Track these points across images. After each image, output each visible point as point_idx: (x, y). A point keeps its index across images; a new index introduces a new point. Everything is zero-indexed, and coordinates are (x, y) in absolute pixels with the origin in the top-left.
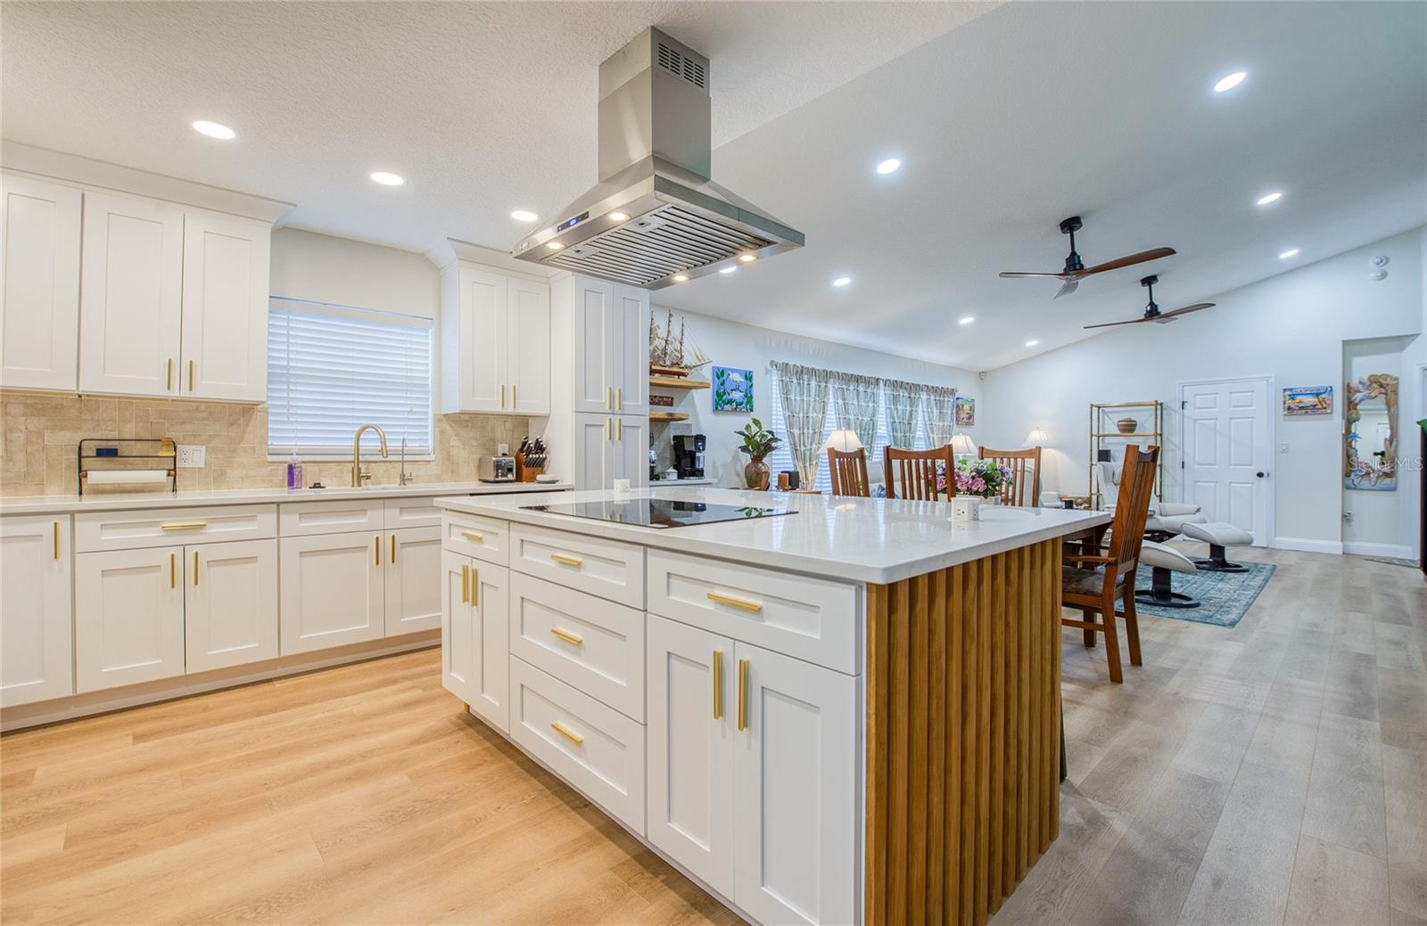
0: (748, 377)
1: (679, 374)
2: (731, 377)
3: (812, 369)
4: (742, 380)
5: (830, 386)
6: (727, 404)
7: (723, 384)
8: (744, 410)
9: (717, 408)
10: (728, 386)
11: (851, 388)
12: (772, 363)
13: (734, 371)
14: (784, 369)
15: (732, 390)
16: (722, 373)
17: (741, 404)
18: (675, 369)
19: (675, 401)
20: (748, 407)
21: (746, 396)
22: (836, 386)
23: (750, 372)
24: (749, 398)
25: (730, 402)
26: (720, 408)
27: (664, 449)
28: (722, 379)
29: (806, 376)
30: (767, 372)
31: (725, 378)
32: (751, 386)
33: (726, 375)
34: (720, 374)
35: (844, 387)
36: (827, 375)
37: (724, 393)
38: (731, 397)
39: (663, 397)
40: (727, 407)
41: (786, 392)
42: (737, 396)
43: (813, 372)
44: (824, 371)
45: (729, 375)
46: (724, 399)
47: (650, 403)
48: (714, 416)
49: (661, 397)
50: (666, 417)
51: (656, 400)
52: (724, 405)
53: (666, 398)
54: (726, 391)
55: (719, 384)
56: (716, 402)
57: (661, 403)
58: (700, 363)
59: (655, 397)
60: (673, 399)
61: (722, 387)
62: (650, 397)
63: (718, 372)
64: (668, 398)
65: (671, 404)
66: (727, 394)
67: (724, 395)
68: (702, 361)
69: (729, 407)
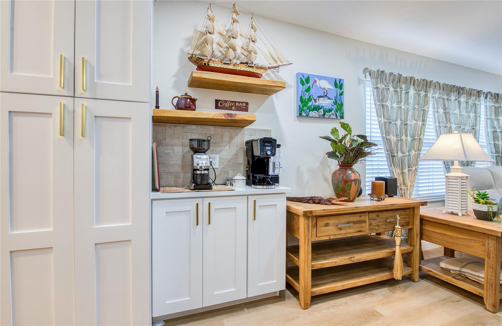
0: (339, 84)
1: (250, 74)
2: (318, 84)
3: (411, 78)
4: (332, 88)
5: (430, 95)
6: (313, 110)
7: (308, 90)
8: (334, 117)
9: (300, 114)
10: (314, 93)
11: (453, 98)
12: (365, 70)
13: (321, 78)
14: (380, 76)
15: (319, 97)
16: (308, 80)
17: (330, 110)
18: (243, 68)
19: (250, 107)
20: (338, 114)
21: (335, 103)
22: (437, 95)
23: (340, 80)
24: (339, 106)
25: (317, 108)
26: (304, 114)
27: (236, 154)
28: (306, 86)
29: (403, 86)
30: (360, 81)
31: (310, 84)
32: (341, 94)
33: (311, 82)
34: (305, 81)
35: (445, 97)
36: (426, 85)
37: (310, 100)
38: (317, 103)
39: (235, 102)
40: (313, 114)
41: (381, 100)
42: (325, 103)
43: (411, 81)
44: (423, 80)
45: (315, 81)
46: (309, 105)
47: (217, 107)
48: (298, 122)
49: (232, 102)
50: (223, 117)
51: (227, 105)
52: (310, 112)
53: (239, 102)
54: (312, 97)
55: (304, 90)
56: (300, 108)
57: (233, 108)
58: (277, 65)
59: (226, 101)
60: (248, 105)
61: (307, 93)
62: (217, 101)
63: (303, 78)
64: (242, 103)
65: (246, 110)
66: (313, 100)
67: (309, 102)
68: (279, 63)
69: (315, 114)
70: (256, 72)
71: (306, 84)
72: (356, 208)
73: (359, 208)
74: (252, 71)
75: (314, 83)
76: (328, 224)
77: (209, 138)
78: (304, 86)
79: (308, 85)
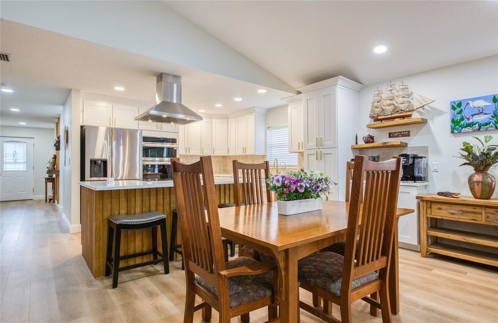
1: (403, 117)
2: (470, 105)
4: (489, 104)
6: (466, 127)
7: (460, 113)
8: (493, 129)
9: (453, 132)
10: (467, 113)
16: (459, 104)
17: (487, 124)
18: (397, 115)
19: (411, 134)
21: (493, 117)
25: (470, 125)
26: (456, 131)
28: (458, 110)
31: (463, 107)
34: (457, 106)
37: (462, 119)
39: (401, 132)
40: (466, 130)
45: (468, 104)
46: (462, 124)
47: (390, 137)
48: (454, 137)
49: (399, 132)
50: (381, 145)
51: (396, 135)
52: (462, 128)
53: (404, 132)
54: (464, 117)
55: (456, 113)
56: (452, 128)
57: (400, 136)
58: (423, 105)
59: (395, 133)
60: (409, 132)
61: (459, 115)
62: (390, 134)
63: (454, 105)
64: (405, 132)
65: (409, 135)
66: (465, 119)
67: (461, 121)
68: (425, 103)
69: (468, 130)
70: (406, 114)
71: (458, 109)
72: (462, 201)
73: (466, 201)
74: (403, 115)
75: (467, 105)
76: (441, 208)
77: (379, 156)
78: (456, 111)
79: (460, 109)
